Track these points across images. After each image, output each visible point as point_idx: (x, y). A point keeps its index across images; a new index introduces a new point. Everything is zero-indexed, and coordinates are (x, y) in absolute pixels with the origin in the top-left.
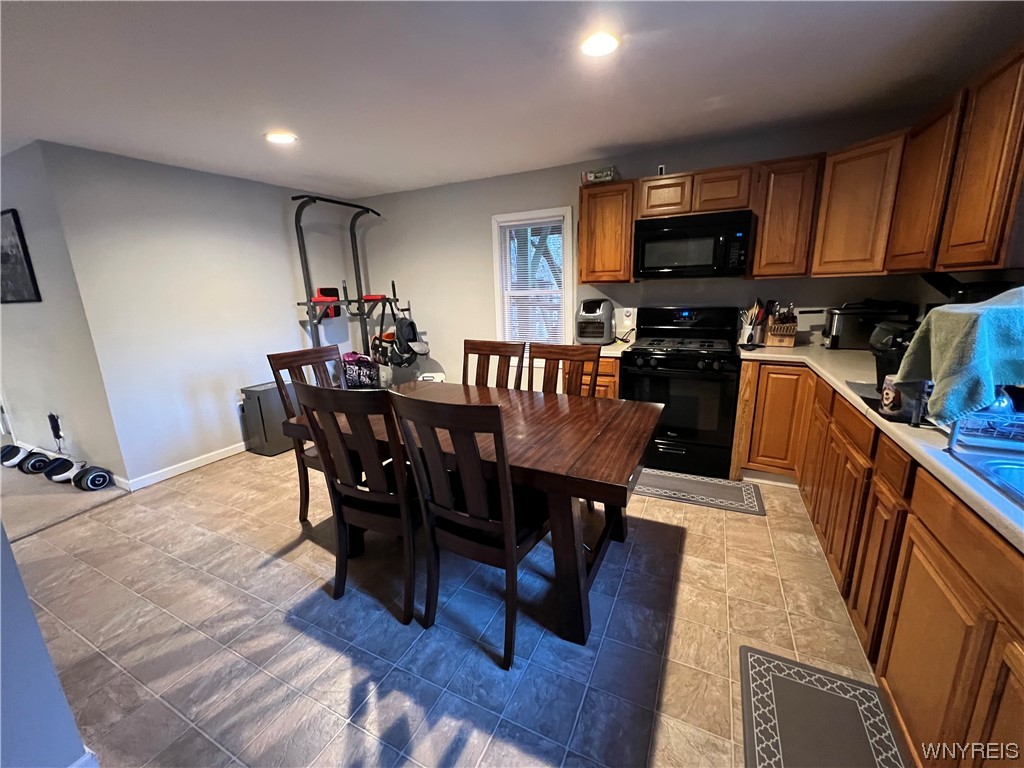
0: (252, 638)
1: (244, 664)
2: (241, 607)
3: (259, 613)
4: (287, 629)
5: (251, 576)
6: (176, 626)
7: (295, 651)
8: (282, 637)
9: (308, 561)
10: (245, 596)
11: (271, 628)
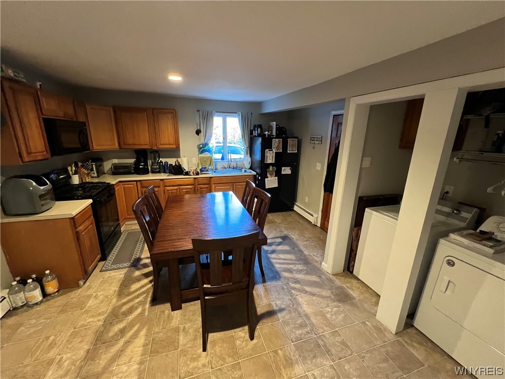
0: (291, 278)
1: (294, 272)
2: (293, 291)
3: (287, 285)
4: (281, 275)
5: (288, 306)
6: (314, 298)
7: (280, 268)
8: (283, 273)
9: (264, 299)
10: (292, 296)
11: (285, 278)
